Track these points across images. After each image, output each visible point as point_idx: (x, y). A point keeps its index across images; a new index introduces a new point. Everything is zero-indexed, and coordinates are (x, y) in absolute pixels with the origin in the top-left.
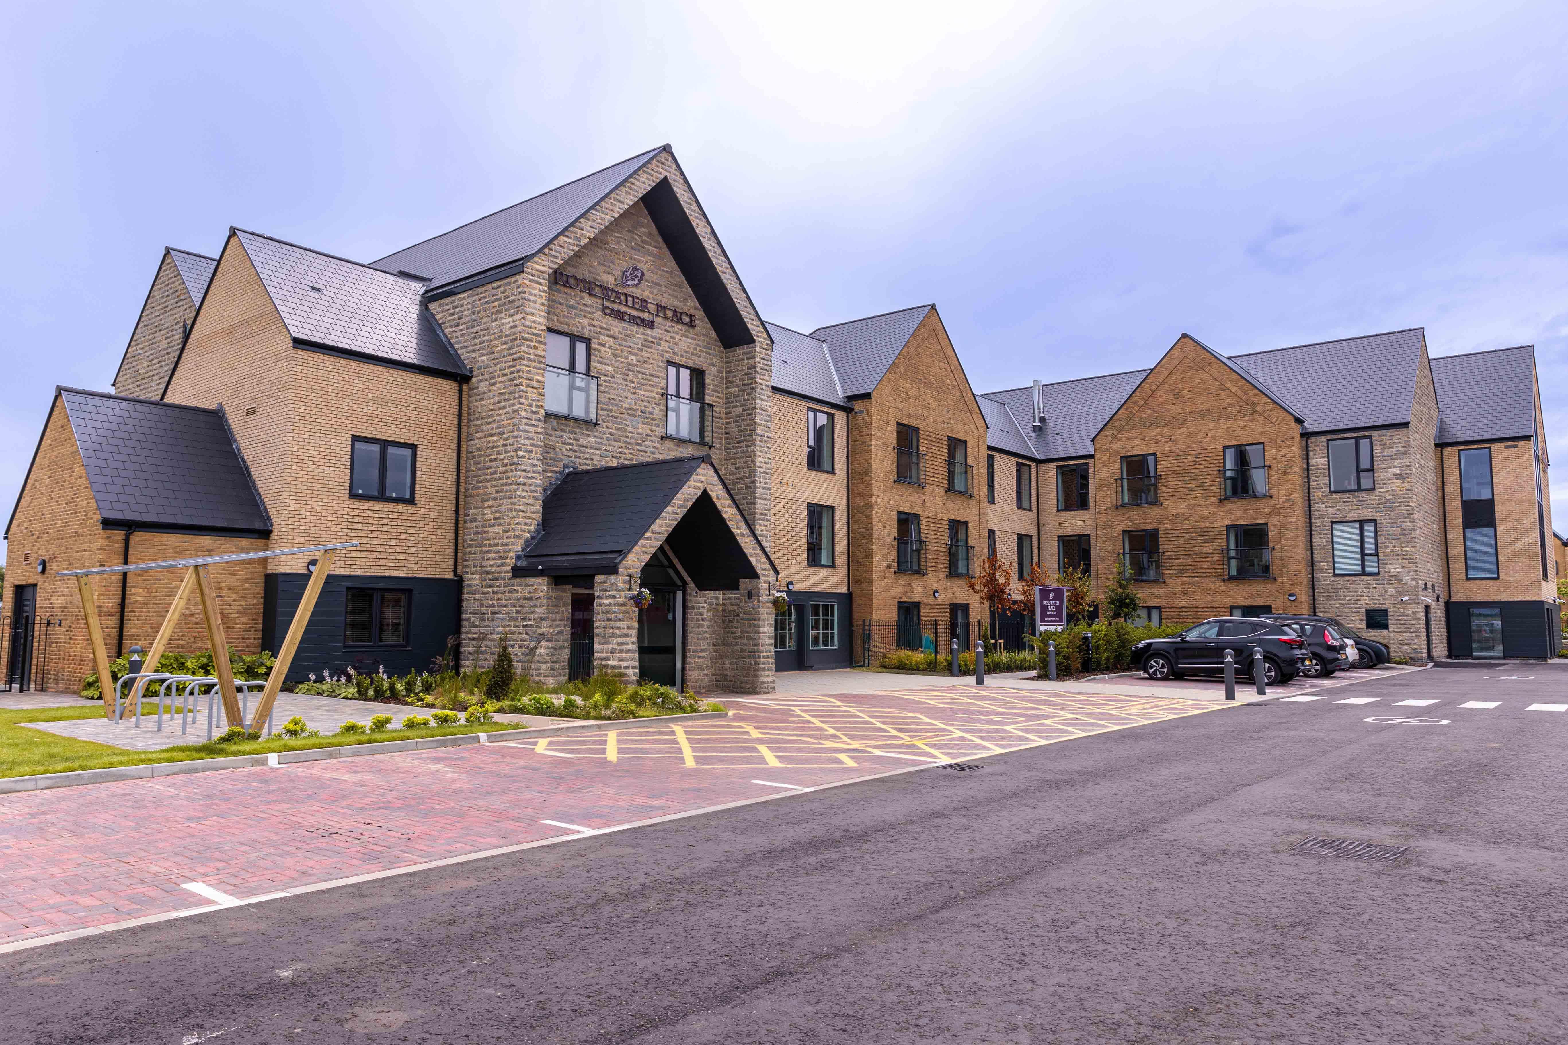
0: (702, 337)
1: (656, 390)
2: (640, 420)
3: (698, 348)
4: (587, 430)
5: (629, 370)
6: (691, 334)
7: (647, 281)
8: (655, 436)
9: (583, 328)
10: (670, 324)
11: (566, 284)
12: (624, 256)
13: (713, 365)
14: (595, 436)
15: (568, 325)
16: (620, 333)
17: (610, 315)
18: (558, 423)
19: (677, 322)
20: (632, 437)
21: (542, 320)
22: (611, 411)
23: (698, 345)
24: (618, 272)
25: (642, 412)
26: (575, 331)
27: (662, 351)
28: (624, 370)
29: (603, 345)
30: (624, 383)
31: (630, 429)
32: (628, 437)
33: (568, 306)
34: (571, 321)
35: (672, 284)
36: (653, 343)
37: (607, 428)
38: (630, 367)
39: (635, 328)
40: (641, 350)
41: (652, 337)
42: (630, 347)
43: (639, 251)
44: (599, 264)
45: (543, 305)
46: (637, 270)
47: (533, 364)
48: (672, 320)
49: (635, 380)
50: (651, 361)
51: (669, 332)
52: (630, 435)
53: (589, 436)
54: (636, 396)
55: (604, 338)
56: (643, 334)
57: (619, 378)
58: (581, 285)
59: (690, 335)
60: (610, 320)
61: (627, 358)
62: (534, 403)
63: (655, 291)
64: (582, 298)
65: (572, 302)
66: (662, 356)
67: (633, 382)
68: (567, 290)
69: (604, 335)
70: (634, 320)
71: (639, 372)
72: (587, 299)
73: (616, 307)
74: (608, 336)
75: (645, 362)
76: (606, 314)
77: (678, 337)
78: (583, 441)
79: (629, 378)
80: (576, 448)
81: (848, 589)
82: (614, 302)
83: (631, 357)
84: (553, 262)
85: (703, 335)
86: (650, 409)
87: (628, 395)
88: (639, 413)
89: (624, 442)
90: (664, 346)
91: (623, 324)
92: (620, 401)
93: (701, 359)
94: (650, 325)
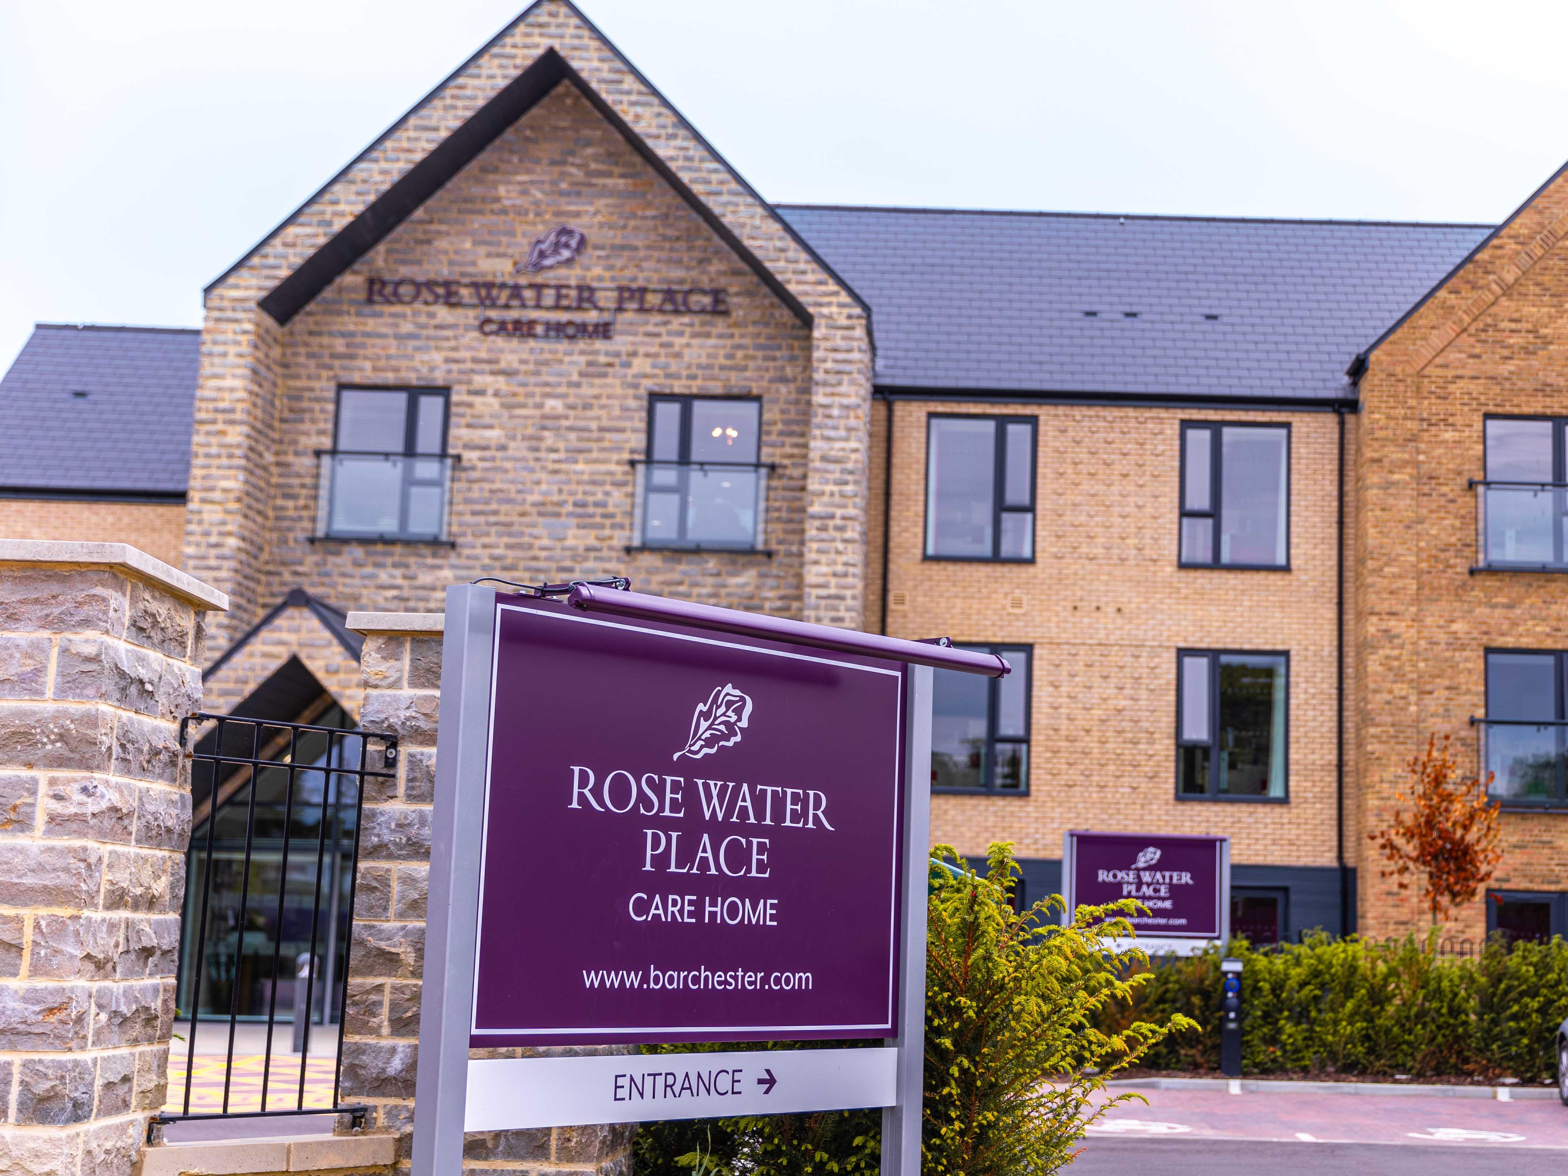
0: (751, 329)
1: (615, 457)
2: (574, 521)
3: (740, 354)
4: (434, 556)
5: (544, 428)
6: (720, 325)
7: (596, 247)
8: (611, 548)
9: (432, 369)
10: (658, 318)
11: (396, 298)
12: (538, 214)
13: (784, 380)
14: (453, 567)
15: (396, 370)
16: (523, 362)
17: (496, 333)
18: (367, 553)
19: (676, 312)
20: (547, 559)
21: (238, 383)
22: (495, 513)
23: (739, 347)
24: (521, 247)
25: (576, 504)
26: (412, 378)
27: (635, 376)
28: (530, 431)
29: (481, 393)
30: (531, 455)
31: (546, 542)
32: (536, 558)
33: (398, 337)
34: (403, 363)
35: (665, 238)
36: (610, 365)
37: (485, 546)
38: (548, 421)
39: (563, 346)
40: (578, 385)
41: (607, 354)
42: (547, 384)
43: (578, 194)
44: (475, 243)
45: (240, 355)
46: (570, 233)
47: (215, 462)
48: (661, 311)
49: (561, 445)
50: (604, 401)
51: (658, 335)
52: (544, 554)
53: (440, 567)
54: (562, 477)
55: (479, 381)
56: (582, 353)
57: (517, 448)
58: (426, 295)
59: (714, 331)
60: (499, 342)
61: (540, 406)
62: (215, 530)
63: (619, 263)
64: (432, 315)
65: (407, 327)
66: (636, 386)
67: (555, 451)
68: (397, 309)
69: (482, 373)
70: (558, 330)
71: (571, 429)
72: (443, 313)
73: (514, 314)
74: (493, 373)
75: (587, 407)
76: (486, 334)
77: (679, 341)
78: (425, 578)
79: (543, 445)
80: (406, 593)
81: (1340, 857)
82: (507, 306)
83: (550, 403)
84: (268, 277)
85: (755, 323)
86: (600, 497)
87: (543, 476)
88: (569, 508)
89: (527, 569)
90: (640, 365)
91: (532, 343)
92: (519, 492)
93: (748, 374)
94: (604, 331)
